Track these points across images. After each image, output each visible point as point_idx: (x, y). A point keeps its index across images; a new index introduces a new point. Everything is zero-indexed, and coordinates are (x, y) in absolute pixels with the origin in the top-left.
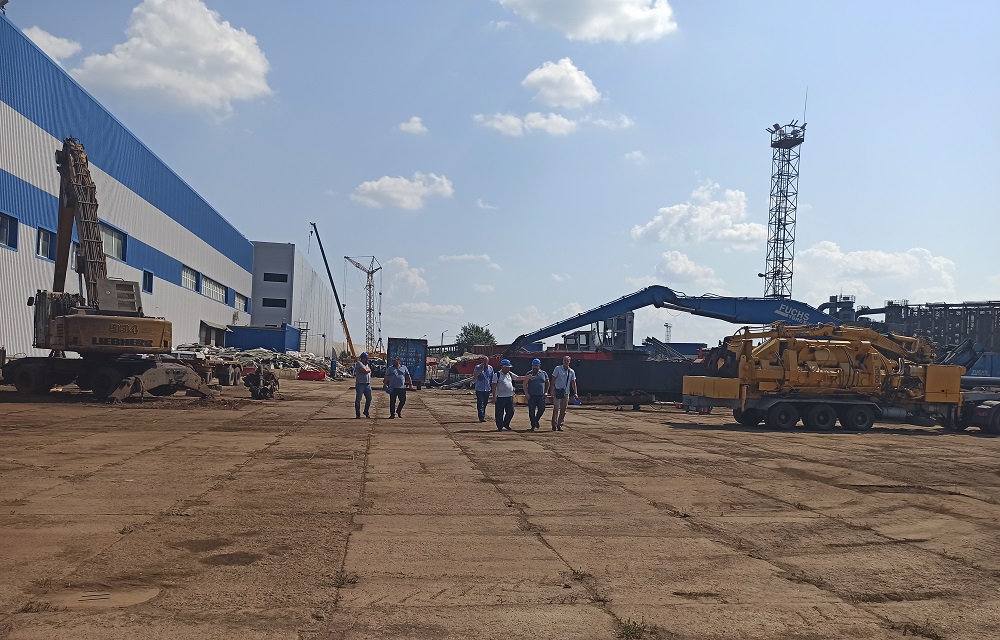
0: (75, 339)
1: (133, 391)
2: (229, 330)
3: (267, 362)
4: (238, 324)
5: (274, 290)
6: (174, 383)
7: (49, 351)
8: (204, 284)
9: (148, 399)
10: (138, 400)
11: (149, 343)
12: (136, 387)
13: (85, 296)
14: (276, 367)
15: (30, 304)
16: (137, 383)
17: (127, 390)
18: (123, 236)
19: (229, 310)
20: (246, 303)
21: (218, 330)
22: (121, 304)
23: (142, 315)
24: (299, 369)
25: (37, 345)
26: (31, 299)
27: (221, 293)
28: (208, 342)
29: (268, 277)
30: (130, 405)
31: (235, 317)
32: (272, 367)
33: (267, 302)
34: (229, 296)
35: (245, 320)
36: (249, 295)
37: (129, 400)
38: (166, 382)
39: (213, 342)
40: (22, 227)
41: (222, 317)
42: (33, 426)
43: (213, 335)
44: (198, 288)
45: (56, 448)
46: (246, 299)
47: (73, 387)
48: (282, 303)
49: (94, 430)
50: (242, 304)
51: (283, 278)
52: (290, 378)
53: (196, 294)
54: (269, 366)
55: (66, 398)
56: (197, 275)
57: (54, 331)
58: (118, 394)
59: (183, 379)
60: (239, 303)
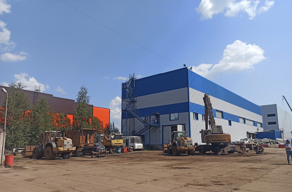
0: (209, 140)
1: (223, 152)
2: (256, 133)
3: (267, 142)
4: (259, 131)
5: (271, 119)
6: (233, 150)
7: (206, 143)
8: (246, 121)
9: (226, 154)
10: (224, 155)
11: (225, 140)
12: (223, 151)
13: (211, 130)
14: (271, 144)
15: (200, 133)
16: (223, 150)
17: (221, 152)
18: (222, 112)
19: (256, 128)
20: (261, 125)
21: (252, 134)
22: (218, 131)
23: (223, 134)
24: (279, 144)
25: (202, 142)
26: (200, 132)
27: (252, 123)
28: (250, 137)
29: (269, 116)
30: (222, 156)
31: (258, 129)
32: (269, 144)
33: (269, 123)
34: (255, 124)
35: (261, 130)
36: (262, 122)
37: (222, 155)
38: (231, 150)
39: (251, 137)
40: (199, 115)
41: (253, 130)
42: (200, 160)
43: (251, 135)
44: (245, 122)
45: (202, 165)
46: (261, 124)
47: (211, 152)
48: (275, 123)
49: (211, 161)
50: (260, 125)
51: (274, 115)
52: (276, 147)
53: (244, 124)
54: (268, 144)
55: (209, 154)
56: (244, 119)
57: (205, 139)
58: (219, 153)
59: (235, 149)
60: (259, 125)
